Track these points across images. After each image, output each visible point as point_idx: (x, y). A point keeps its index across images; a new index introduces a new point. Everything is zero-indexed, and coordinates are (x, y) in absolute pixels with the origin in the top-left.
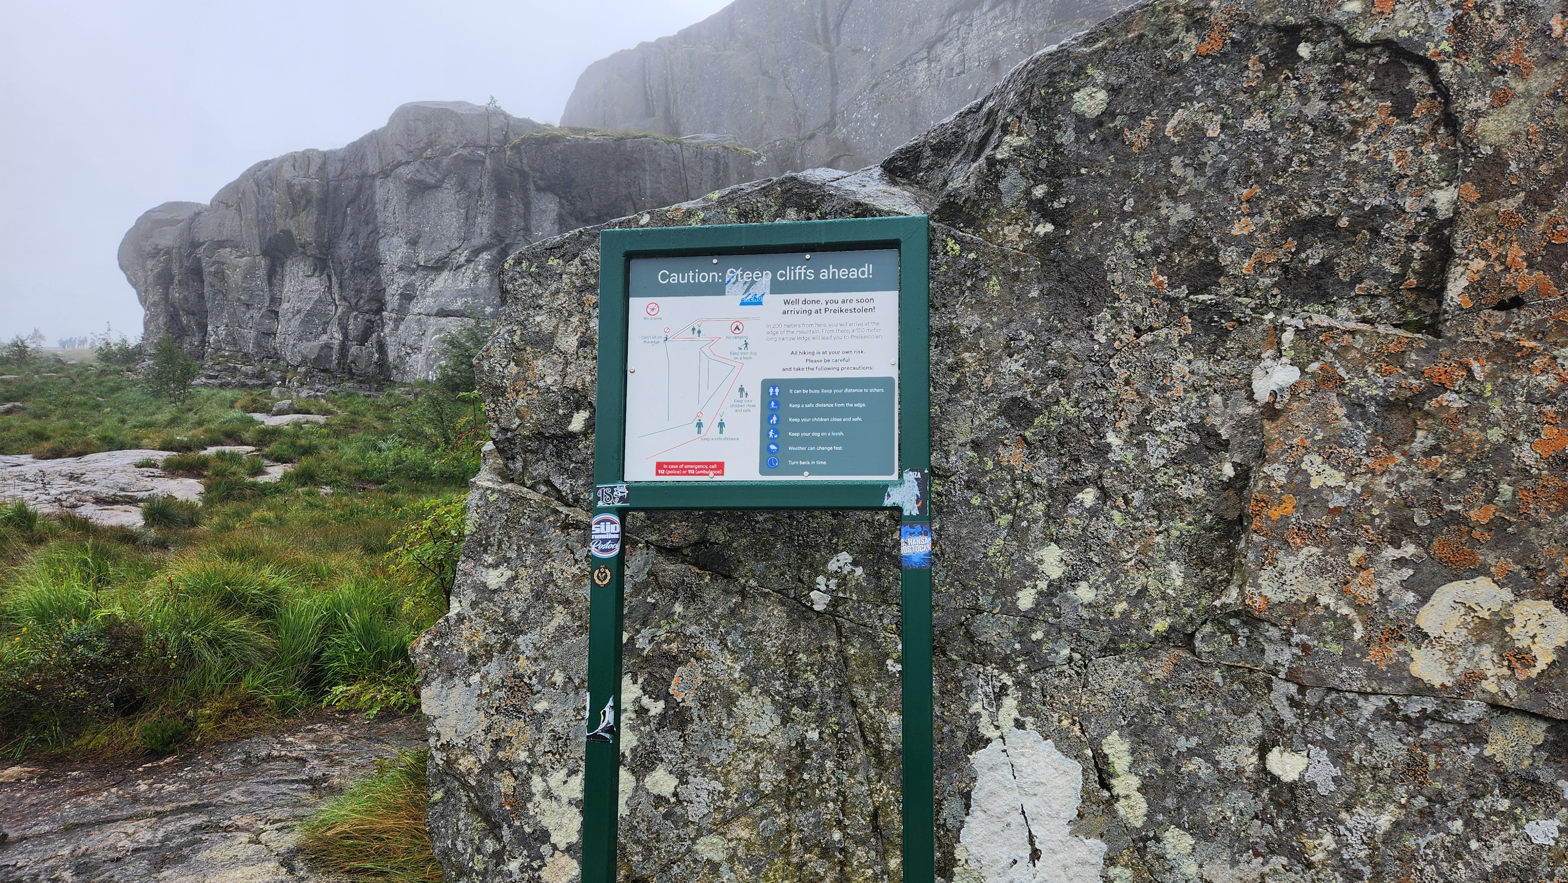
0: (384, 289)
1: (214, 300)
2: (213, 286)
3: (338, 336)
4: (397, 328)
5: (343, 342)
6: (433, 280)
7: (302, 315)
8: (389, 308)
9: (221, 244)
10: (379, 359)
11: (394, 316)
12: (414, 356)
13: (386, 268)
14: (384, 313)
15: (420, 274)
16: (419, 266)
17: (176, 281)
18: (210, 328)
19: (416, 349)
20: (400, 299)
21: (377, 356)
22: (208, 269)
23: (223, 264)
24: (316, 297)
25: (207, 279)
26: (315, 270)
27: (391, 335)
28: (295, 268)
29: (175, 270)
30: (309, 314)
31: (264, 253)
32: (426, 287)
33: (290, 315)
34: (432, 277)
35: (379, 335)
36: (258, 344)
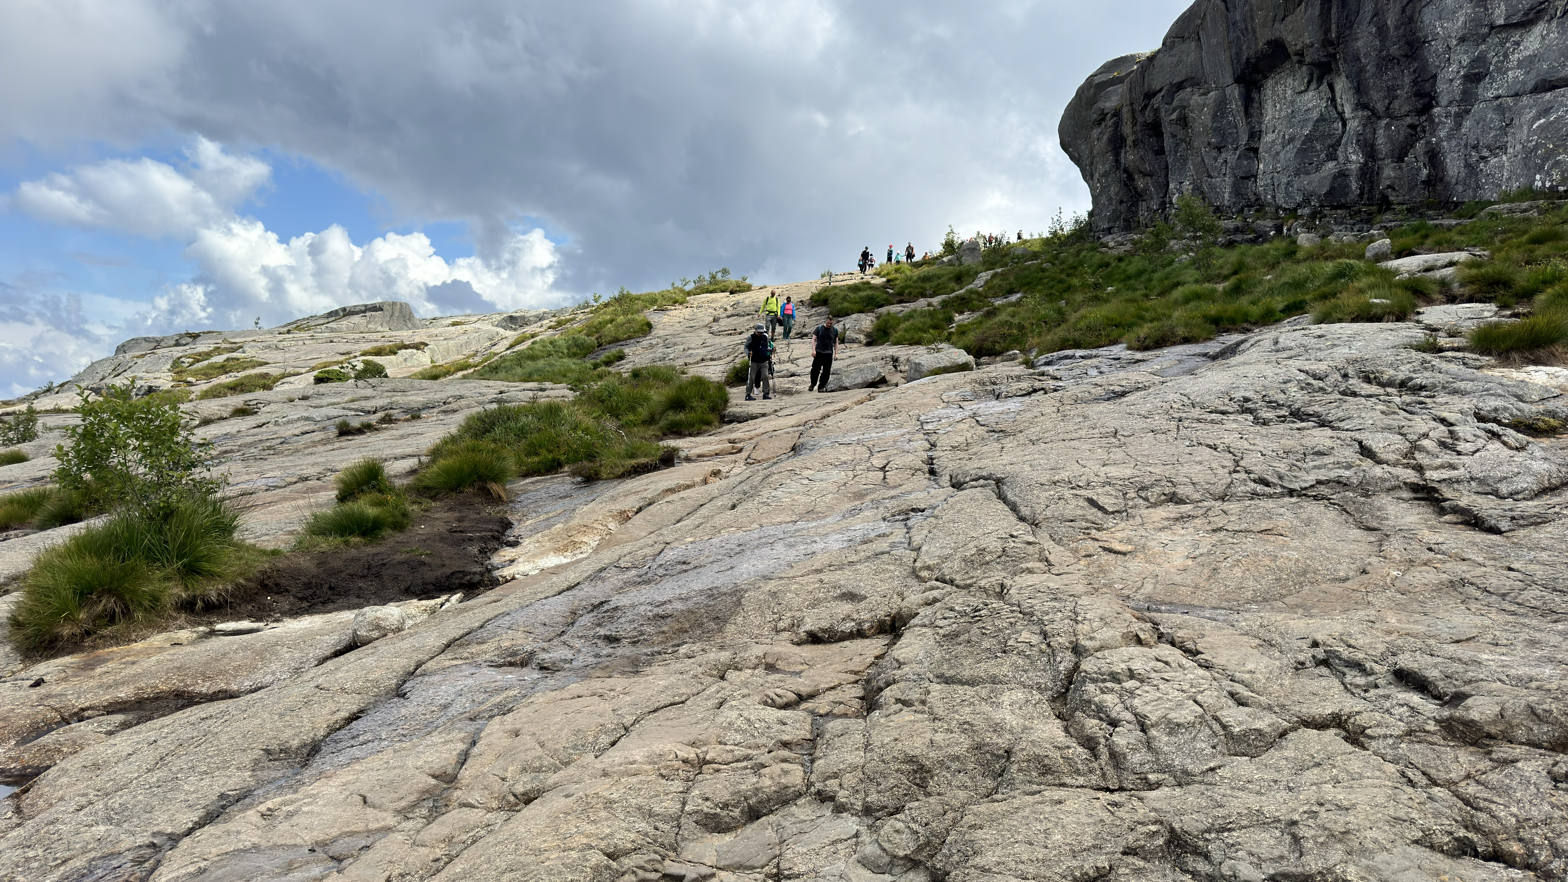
0: (1435, 77)
1: (1176, 152)
2: (1174, 136)
3: (1355, 158)
4: (1459, 125)
5: (1365, 164)
6: (1518, 44)
7: (1298, 144)
8: (1444, 101)
9: (1180, 86)
10: (1429, 176)
11: (1454, 109)
12: (1493, 161)
13: (1438, 46)
14: (1436, 110)
15: (1494, 40)
16: (1492, 27)
17: (1129, 142)
18: (1171, 186)
19: (1499, 148)
20: (1463, 84)
21: (1425, 172)
22: (1169, 118)
23: (1184, 108)
24: (1315, 115)
25: (1167, 130)
26: (1309, 83)
27: (1450, 137)
28: (1280, 89)
29: (1127, 129)
30: (1309, 139)
31: (1238, 80)
32: (1506, 56)
33: (1279, 148)
34: (1516, 38)
35: (1428, 143)
36: (1237, 192)
